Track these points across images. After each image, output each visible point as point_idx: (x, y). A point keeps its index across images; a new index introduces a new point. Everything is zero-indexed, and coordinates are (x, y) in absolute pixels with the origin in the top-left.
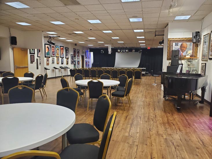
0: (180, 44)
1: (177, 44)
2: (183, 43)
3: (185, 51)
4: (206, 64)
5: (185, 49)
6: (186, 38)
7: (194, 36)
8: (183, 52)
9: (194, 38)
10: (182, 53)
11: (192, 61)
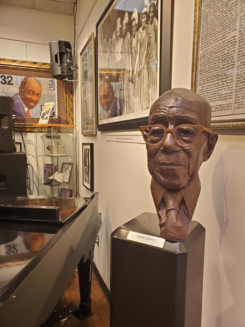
0: (18, 80)
1: (7, 80)
2: (29, 79)
3: (36, 103)
4: (92, 145)
5: (35, 98)
6: (35, 63)
7: (56, 56)
8: (30, 107)
9: (57, 62)
10: (26, 109)
11: (59, 137)
